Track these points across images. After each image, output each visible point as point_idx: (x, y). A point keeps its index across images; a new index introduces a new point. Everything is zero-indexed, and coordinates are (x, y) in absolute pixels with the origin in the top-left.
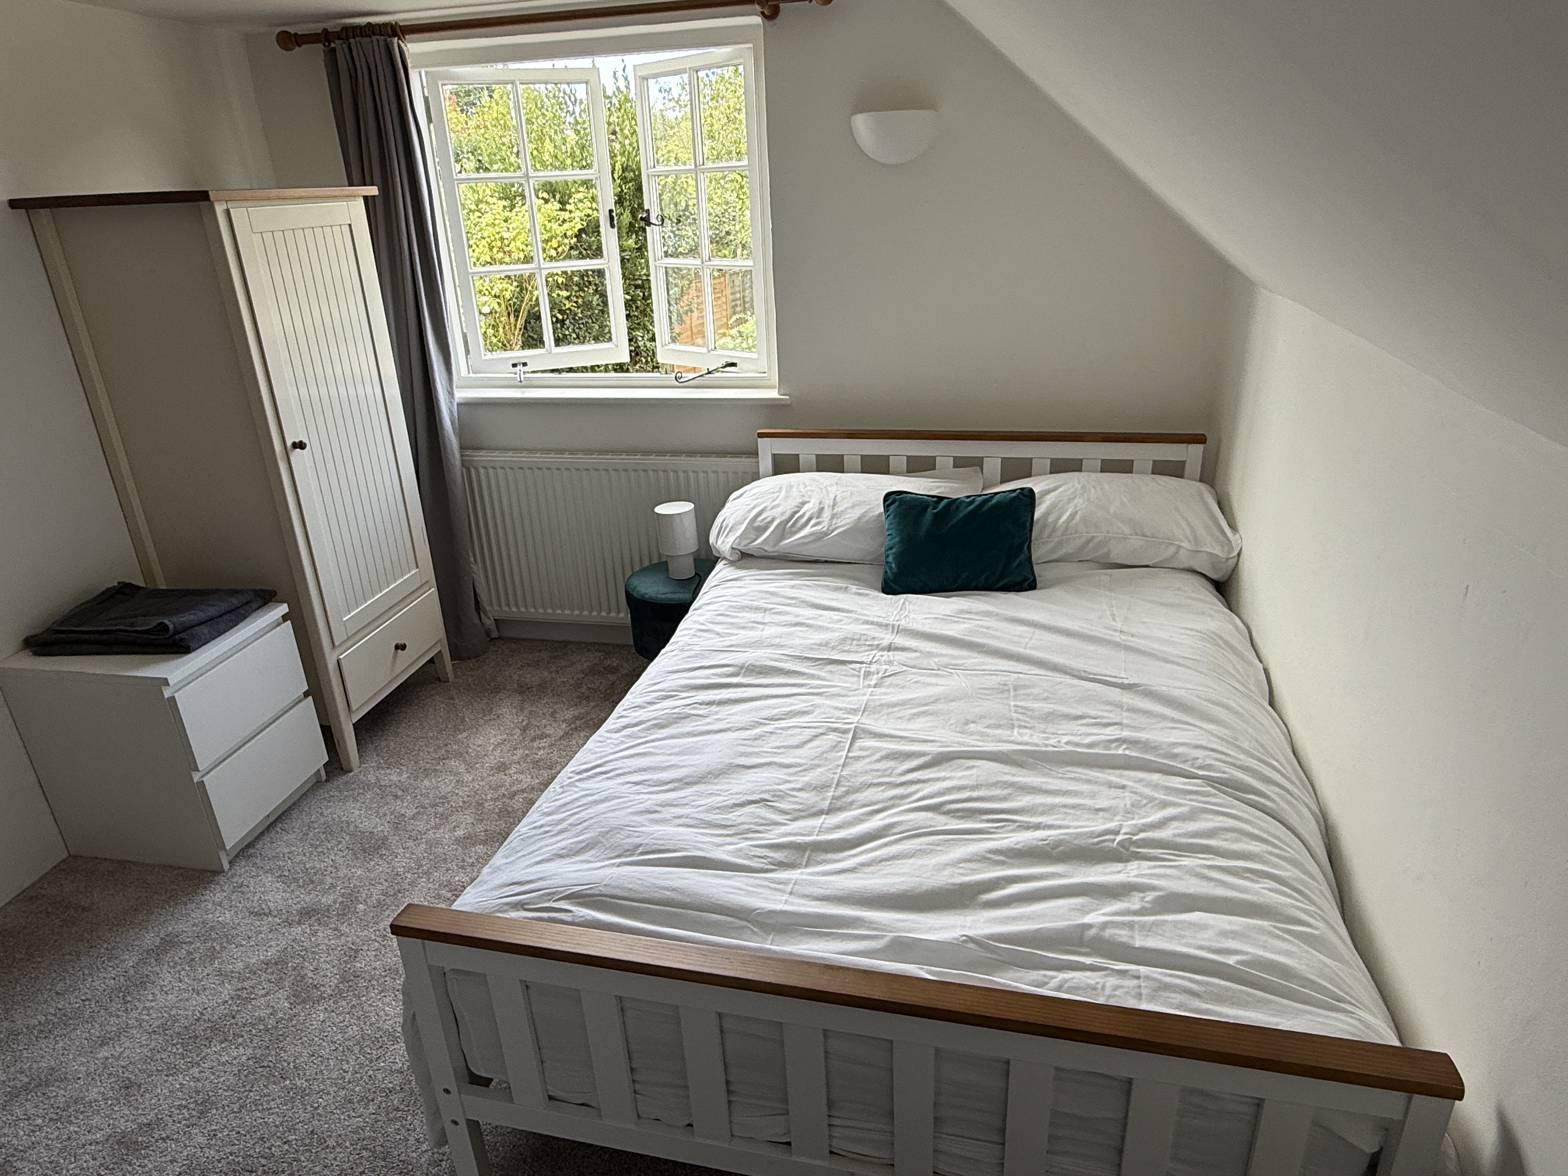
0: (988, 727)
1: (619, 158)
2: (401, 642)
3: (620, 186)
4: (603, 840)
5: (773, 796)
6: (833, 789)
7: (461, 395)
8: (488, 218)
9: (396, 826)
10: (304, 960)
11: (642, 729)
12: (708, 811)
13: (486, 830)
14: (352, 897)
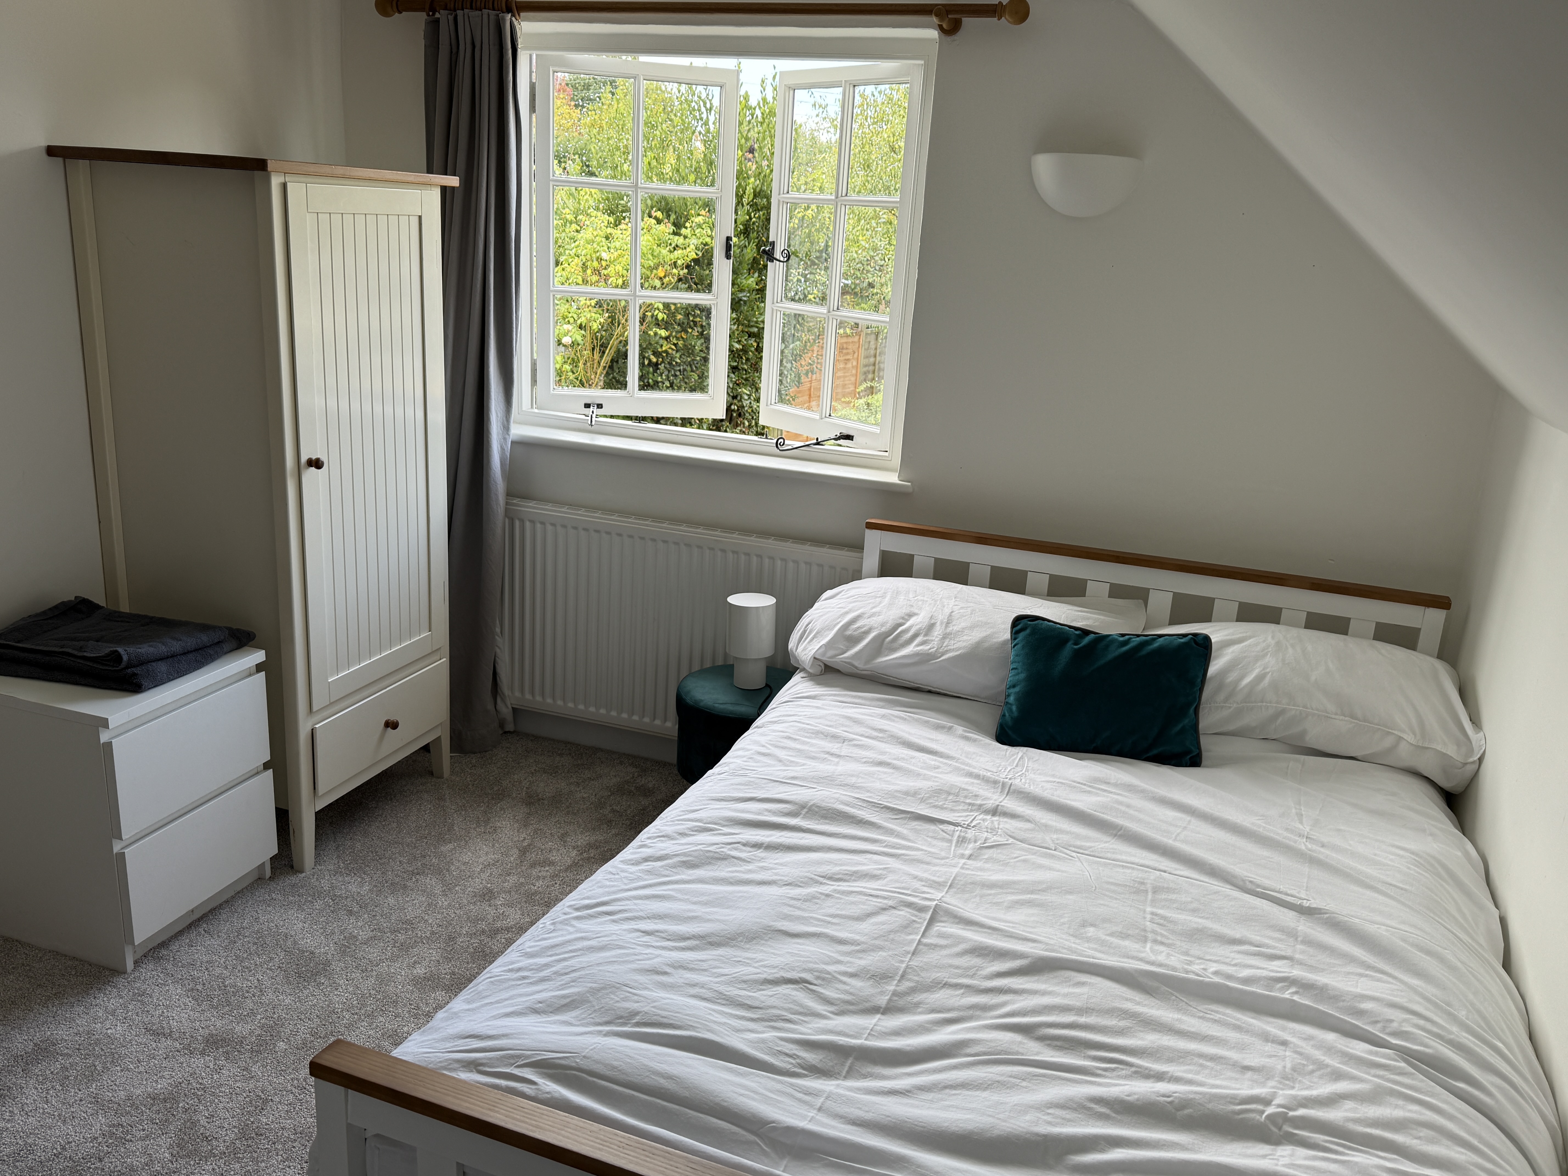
0: (1112, 934)
1: (752, 180)
2: (393, 718)
3: (749, 214)
4: (591, 998)
5: (818, 978)
6: (896, 982)
7: (518, 431)
8: (587, 234)
9: (343, 951)
10: (200, 1102)
11: (666, 866)
12: (730, 983)
13: (453, 973)
14: (272, 1031)
